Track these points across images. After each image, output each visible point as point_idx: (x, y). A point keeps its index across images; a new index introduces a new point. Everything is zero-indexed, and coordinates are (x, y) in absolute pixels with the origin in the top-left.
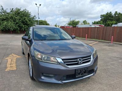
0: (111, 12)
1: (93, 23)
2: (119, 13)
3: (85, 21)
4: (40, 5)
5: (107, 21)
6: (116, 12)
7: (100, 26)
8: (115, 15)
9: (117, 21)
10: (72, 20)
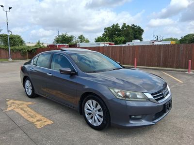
0: (117, 24)
1: (96, 39)
2: (128, 26)
3: (82, 36)
4: (10, 8)
5: (113, 36)
6: (124, 24)
7: (110, 44)
8: (123, 28)
9: (126, 36)
10: (60, 34)
